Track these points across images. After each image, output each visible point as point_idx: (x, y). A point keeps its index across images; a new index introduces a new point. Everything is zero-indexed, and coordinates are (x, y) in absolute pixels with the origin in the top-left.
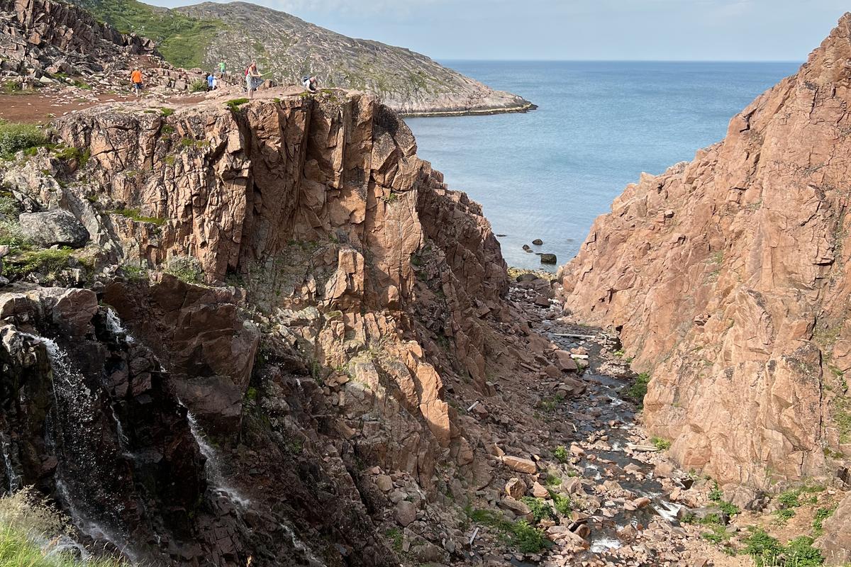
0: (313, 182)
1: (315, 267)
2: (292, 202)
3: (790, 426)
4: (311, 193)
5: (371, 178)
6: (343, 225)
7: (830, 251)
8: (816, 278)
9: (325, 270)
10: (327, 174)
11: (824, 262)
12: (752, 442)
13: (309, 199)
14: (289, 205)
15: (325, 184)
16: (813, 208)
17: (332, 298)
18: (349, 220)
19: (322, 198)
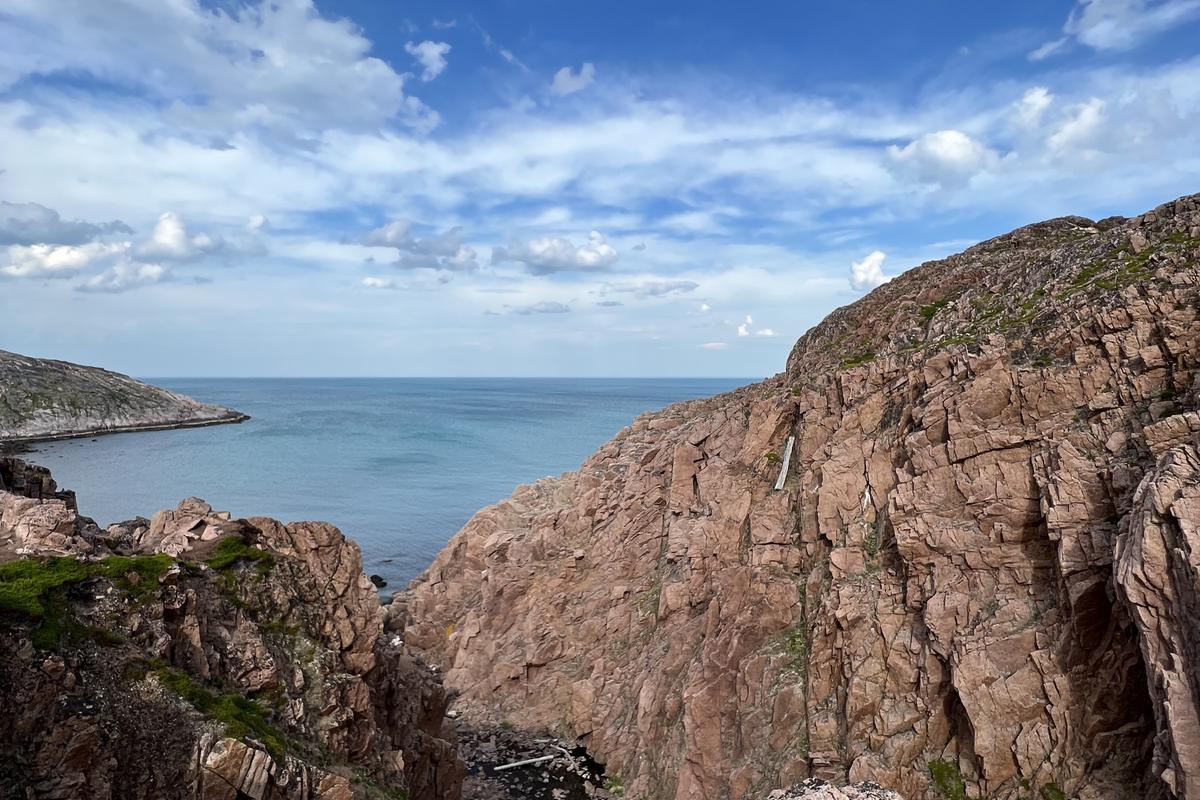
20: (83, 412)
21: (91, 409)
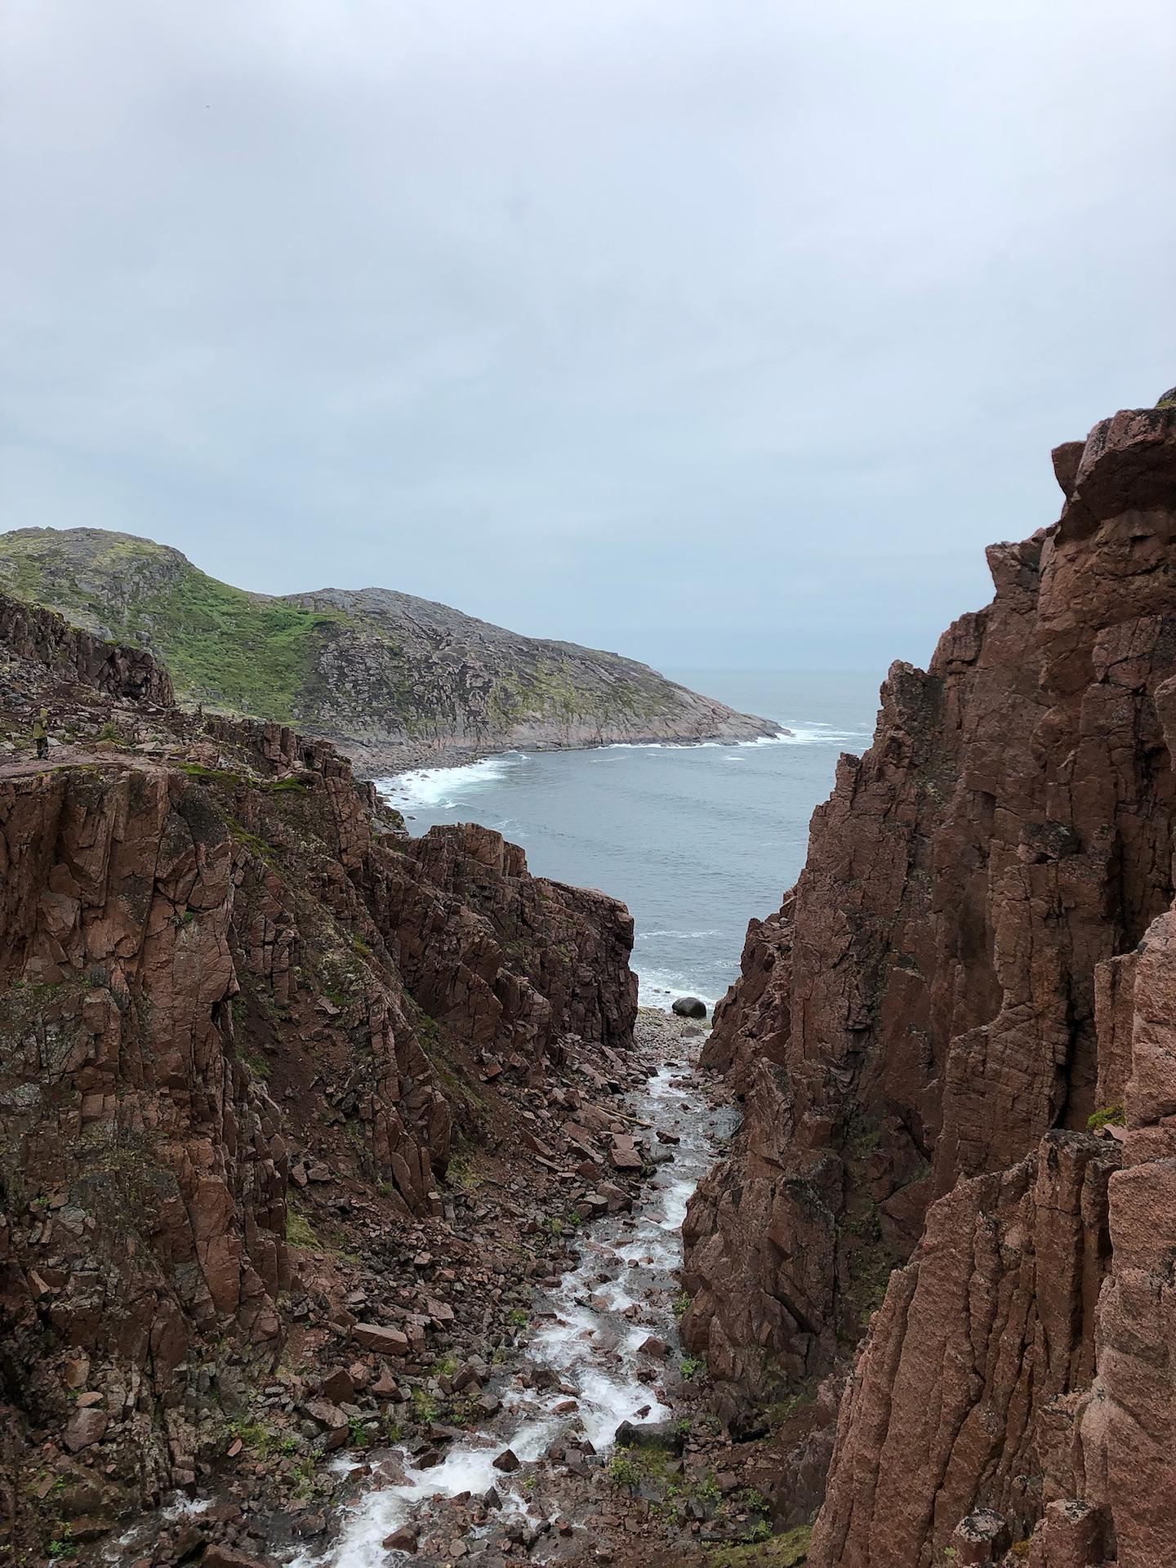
0: (62, 897)
1: (45, 1024)
2: (16, 926)
3: (787, 1292)
4: (56, 912)
5: (156, 889)
6: (103, 959)
7: (864, 1011)
8: (848, 1052)
9: (62, 1027)
10: (82, 885)
11: (858, 1027)
12: (750, 1312)
13: (50, 920)
14: (12, 931)
15: (80, 900)
16: (843, 943)
17: (64, 1072)
18: (113, 953)
19: (71, 920)
20: (576, 717)
21: (587, 713)
